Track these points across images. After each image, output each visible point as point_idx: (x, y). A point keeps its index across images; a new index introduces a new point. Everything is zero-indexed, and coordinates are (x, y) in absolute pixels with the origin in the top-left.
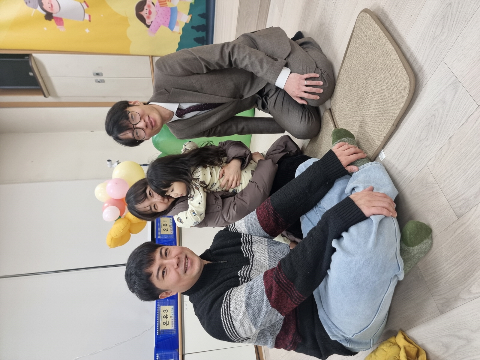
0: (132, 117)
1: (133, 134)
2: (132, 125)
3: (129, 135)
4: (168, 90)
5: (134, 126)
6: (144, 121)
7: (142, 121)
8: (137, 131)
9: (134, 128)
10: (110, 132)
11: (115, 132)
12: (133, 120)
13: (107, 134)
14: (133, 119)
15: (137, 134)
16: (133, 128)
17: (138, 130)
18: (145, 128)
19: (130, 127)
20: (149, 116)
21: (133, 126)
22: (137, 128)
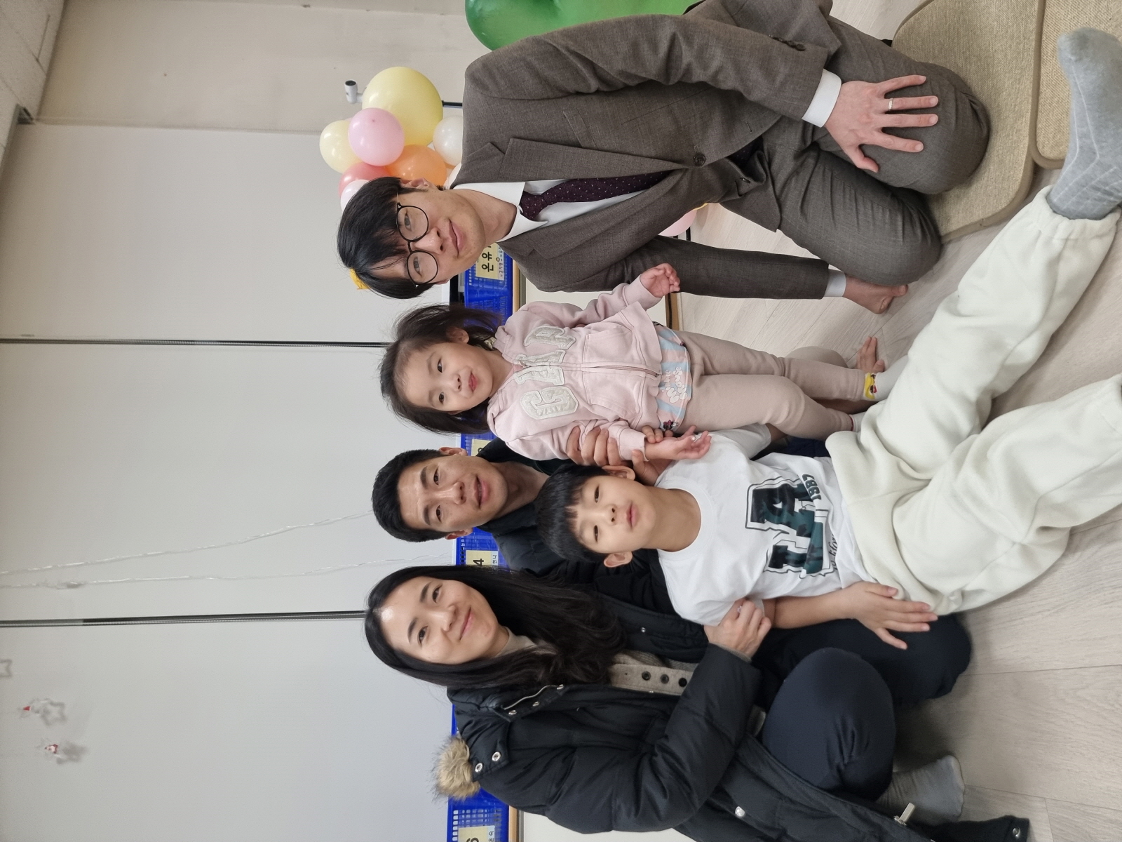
0: (407, 221)
1: (406, 265)
2: (407, 242)
3: (396, 268)
4: (499, 146)
5: (411, 244)
6: (438, 234)
7: (433, 232)
8: (417, 258)
9: (411, 251)
10: (348, 258)
11: (361, 259)
12: (410, 230)
13: (340, 261)
14: (408, 227)
15: (416, 265)
16: (408, 250)
17: (418, 254)
18: (438, 251)
19: (402, 247)
20: (451, 222)
21: (409, 245)
22: (419, 250)
